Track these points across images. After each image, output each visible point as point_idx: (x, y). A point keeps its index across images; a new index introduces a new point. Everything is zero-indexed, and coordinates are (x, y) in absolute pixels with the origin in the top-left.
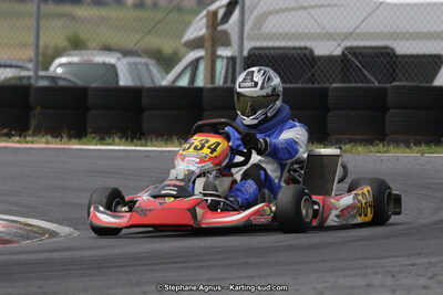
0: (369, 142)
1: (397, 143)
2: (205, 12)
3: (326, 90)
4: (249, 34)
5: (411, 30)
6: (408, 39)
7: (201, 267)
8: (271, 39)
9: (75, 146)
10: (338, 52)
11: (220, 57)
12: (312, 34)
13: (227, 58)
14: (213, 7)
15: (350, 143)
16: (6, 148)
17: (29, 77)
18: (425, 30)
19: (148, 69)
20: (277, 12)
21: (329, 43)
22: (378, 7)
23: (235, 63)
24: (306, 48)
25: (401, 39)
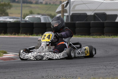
0: (100, 35)
1: (107, 35)
2: (61, 5)
3: (89, 23)
4: (72, 10)
5: (110, 9)
6: (109, 11)
7: (60, 65)
9: (31, 37)
10: (93, 14)
11: (65, 15)
12: (86, 10)
14: (63, 4)
15: (96, 35)
16: (15, 37)
17: (20, 21)
19: (48, 19)
20: (78, 5)
21: (90, 12)
22: (102, 3)
23: (68, 17)
24: (85, 13)
25: (108, 11)
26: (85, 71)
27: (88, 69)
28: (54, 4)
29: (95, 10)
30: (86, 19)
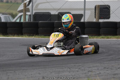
2: (23, 3)
3: (53, 23)
4: (34, 9)
5: (75, 8)
6: (74, 10)
7: (22, 67)
8: (40, 10)
10: (57, 13)
11: (27, 15)
12: (50, 9)
13: (29, 15)
14: (25, 2)
18: (78, 8)
19: (9, 18)
20: (41, 3)
21: (54, 11)
22: (66, 2)
23: (31, 16)
24: (49, 12)
25: (72, 10)
26: (48, 74)
27: (51, 71)
28: (15, 2)
29: (60, 9)
30: (50, 19)
